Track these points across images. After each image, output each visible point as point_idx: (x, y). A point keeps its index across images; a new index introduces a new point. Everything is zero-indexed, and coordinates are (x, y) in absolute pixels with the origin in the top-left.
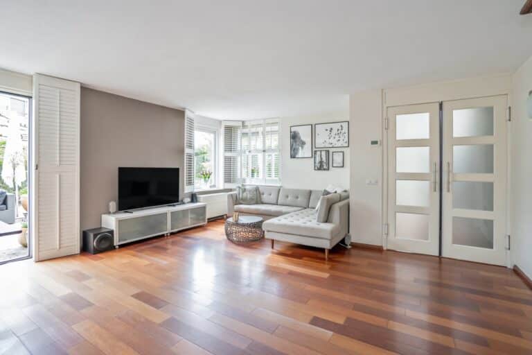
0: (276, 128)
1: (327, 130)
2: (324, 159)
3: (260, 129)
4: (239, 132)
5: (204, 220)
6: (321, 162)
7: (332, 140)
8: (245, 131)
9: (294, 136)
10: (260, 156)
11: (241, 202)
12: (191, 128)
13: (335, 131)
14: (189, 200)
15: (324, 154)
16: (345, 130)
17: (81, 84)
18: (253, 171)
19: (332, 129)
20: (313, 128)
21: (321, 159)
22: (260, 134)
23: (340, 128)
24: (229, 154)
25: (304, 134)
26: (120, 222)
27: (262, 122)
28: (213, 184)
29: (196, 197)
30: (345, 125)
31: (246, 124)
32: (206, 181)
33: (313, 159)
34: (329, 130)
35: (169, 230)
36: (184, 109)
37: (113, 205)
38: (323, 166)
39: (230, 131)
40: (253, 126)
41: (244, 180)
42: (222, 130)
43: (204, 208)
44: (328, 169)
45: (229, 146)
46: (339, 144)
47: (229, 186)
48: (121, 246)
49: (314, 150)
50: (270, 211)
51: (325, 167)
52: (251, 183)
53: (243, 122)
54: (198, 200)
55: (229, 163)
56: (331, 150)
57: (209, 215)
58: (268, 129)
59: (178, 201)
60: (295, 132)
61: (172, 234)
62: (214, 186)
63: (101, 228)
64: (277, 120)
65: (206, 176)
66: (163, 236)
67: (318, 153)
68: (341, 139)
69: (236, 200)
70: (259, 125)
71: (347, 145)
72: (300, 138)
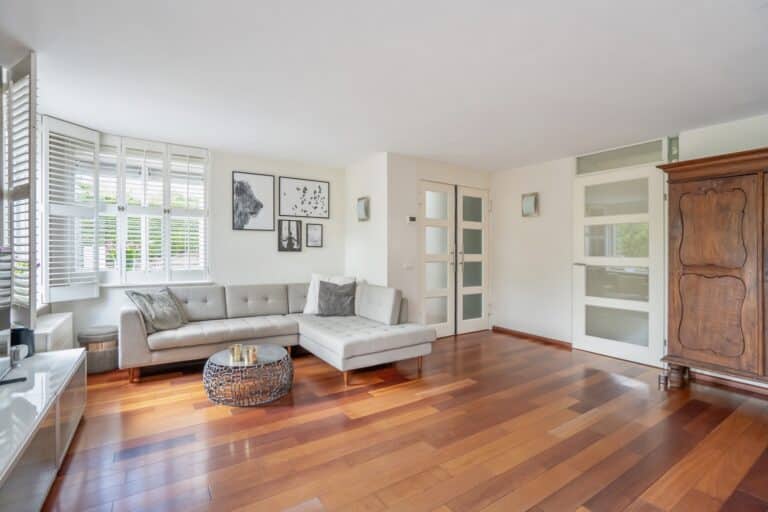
0: (198, 168)
1: (298, 189)
2: (294, 235)
3: (157, 163)
6: (290, 239)
7: (306, 206)
8: (106, 157)
9: (241, 190)
13: (310, 194)
15: (294, 225)
16: (324, 193)
19: (305, 189)
20: (278, 182)
21: (290, 233)
23: (318, 190)
24: (58, 209)
25: (261, 190)
27: (162, 148)
30: (324, 187)
31: (111, 141)
33: (276, 232)
34: (302, 189)
38: (293, 244)
40: (130, 151)
42: (45, 143)
44: (300, 250)
45: (57, 188)
46: (316, 213)
49: (278, 218)
51: (295, 247)
53: (102, 135)
56: (305, 221)
58: (179, 165)
60: (241, 183)
64: (203, 154)
67: (285, 225)
68: (319, 206)
69: (148, 323)
70: (151, 153)
71: (326, 215)
72: (251, 196)
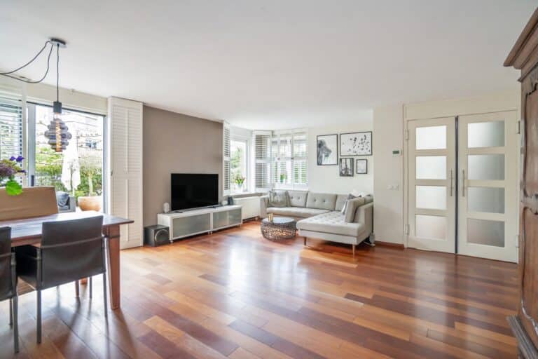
0: (303, 137)
1: (351, 139)
2: (349, 166)
3: (288, 139)
4: (269, 141)
5: (240, 221)
6: (346, 169)
7: (356, 149)
8: (275, 139)
9: (321, 145)
10: (289, 163)
11: (273, 205)
12: (228, 138)
13: (359, 141)
14: (226, 202)
15: (348, 161)
16: (369, 139)
17: (143, 103)
18: (282, 177)
19: (356, 139)
20: (338, 137)
21: (346, 166)
22: (289, 143)
23: (364, 138)
24: (259, 161)
25: (330, 144)
26: (174, 220)
27: (290, 132)
28: (245, 188)
29: (232, 200)
30: (369, 135)
31: (275, 134)
32: (240, 186)
33: (338, 166)
34: (353, 139)
35: (212, 229)
36: (222, 121)
37: (167, 206)
39: (260, 140)
40: (281, 135)
41: (274, 185)
42: (253, 139)
43: (240, 210)
44: (353, 175)
45: (260, 154)
46: (363, 153)
47: (260, 190)
48: (175, 241)
49: (339, 158)
50: (299, 213)
51: (349, 173)
52: (280, 188)
53: (273, 132)
54: (234, 202)
55: (260, 169)
56: (356, 158)
57: (244, 216)
59: (217, 204)
60: (321, 142)
61: (214, 232)
62: (246, 190)
63: (157, 226)
64: (303, 130)
65: (240, 181)
66: (206, 234)
67: (343, 161)
68: (365, 148)
69: (269, 203)
70: (287, 135)
71: (370, 153)
72: (325, 148)
